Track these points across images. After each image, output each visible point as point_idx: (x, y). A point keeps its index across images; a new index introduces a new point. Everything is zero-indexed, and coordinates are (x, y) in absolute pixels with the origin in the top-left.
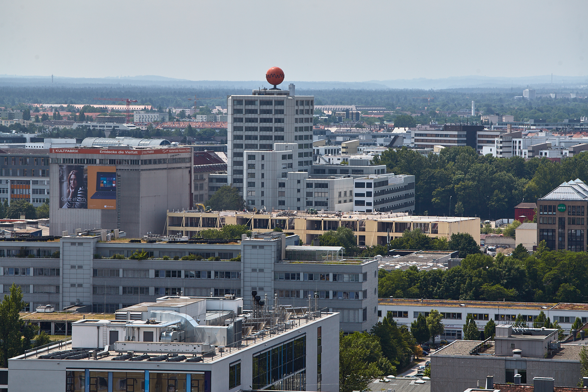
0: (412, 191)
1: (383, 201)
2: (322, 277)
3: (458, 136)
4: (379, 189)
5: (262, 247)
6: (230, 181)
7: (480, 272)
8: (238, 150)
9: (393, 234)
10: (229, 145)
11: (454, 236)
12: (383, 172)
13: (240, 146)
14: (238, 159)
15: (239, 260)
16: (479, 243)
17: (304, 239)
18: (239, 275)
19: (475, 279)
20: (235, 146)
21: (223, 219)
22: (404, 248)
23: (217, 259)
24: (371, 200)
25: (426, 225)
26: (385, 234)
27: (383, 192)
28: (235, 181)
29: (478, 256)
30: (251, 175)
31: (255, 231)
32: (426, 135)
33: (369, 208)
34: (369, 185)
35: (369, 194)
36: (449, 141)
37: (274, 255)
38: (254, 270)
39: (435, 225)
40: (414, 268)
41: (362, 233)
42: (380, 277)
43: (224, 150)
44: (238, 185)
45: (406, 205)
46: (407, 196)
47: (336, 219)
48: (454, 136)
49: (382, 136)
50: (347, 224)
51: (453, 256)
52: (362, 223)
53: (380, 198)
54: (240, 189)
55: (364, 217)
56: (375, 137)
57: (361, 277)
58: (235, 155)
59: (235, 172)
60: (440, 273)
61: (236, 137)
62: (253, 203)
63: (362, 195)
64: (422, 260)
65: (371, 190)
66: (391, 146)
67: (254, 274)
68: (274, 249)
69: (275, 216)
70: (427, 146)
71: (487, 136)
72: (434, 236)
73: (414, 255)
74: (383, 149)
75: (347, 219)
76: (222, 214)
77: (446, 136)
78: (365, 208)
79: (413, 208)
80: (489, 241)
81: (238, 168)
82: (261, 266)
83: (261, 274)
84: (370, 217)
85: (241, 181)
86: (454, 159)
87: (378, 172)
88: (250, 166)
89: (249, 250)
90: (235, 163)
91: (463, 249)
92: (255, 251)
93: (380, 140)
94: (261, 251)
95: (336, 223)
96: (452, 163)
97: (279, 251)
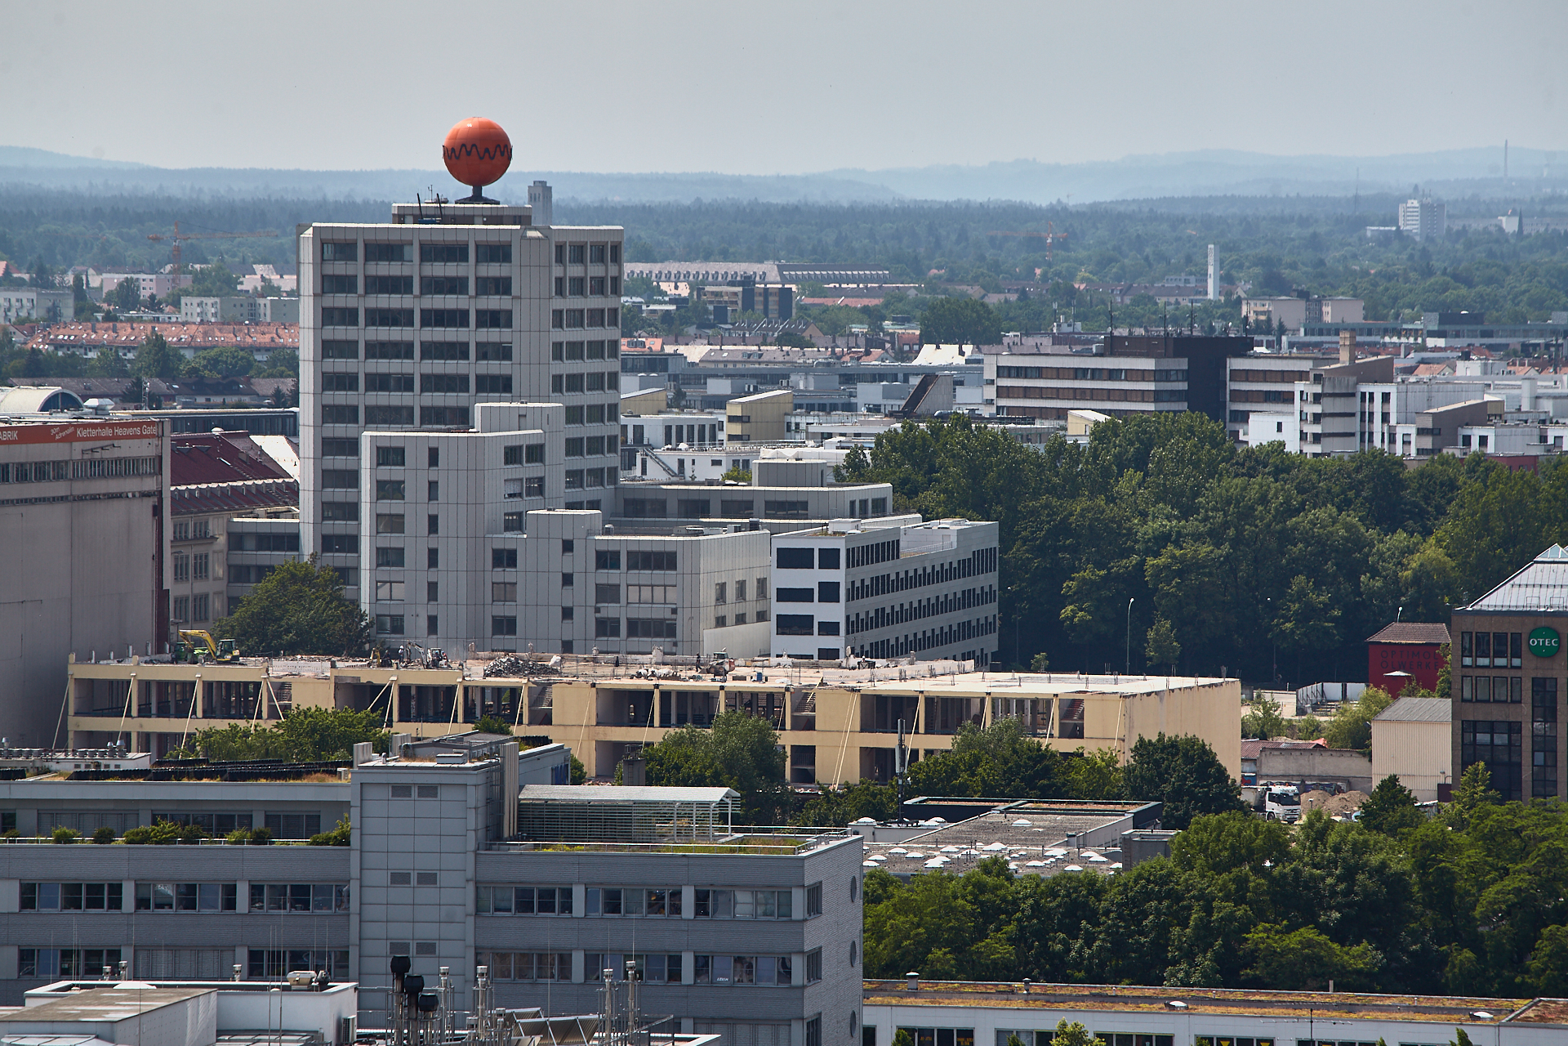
0: (989, 580)
1: (881, 618)
2: (656, 905)
3: (1158, 375)
4: (868, 572)
5: (429, 791)
6: (308, 544)
7: (1242, 882)
8: (341, 430)
9: (919, 742)
10: (306, 411)
11: (1143, 749)
12: (879, 507)
13: (346, 414)
14: (340, 462)
15: (344, 840)
16: (1235, 772)
17: (588, 759)
18: (343, 898)
19: (1223, 908)
20: (329, 414)
21: (282, 689)
22: (962, 791)
23: (260, 839)
24: (835, 612)
25: (1038, 707)
26: (888, 740)
27: (881, 585)
28: (328, 543)
29: (1233, 822)
30: (390, 523)
31: (404, 730)
32: (1039, 372)
33: (830, 642)
34: (829, 559)
35: (829, 592)
36: (1125, 395)
37: (474, 821)
38: (400, 878)
39: (1073, 707)
40: (996, 866)
41: (803, 738)
42: (872, 899)
43: (288, 428)
44: (340, 558)
45: (966, 631)
46: (969, 599)
47: (707, 683)
48: (1142, 375)
49: (876, 376)
50: (747, 702)
51: (1139, 821)
52: (803, 698)
53: (868, 605)
54: (348, 574)
55: (809, 677)
56: (849, 378)
57: (799, 899)
58: (329, 446)
59: (328, 510)
60: (1092, 886)
61: (330, 381)
62: (398, 625)
63: (804, 595)
64: (1027, 836)
65: (838, 576)
66: (907, 413)
67: (402, 893)
68: (475, 797)
69: (476, 672)
70: (1044, 413)
71: (1265, 375)
72: (1069, 746)
73: (995, 817)
74: (879, 425)
75: (749, 685)
76: (280, 668)
77: (1113, 374)
78: (812, 643)
79: (990, 643)
80: (1275, 765)
81: (339, 494)
82: (427, 863)
83: (426, 893)
84: (832, 676)
85: (351, 543)
86: (1140, 462)
87: (860, 509)
88: (387, 490)
89: (380, 806)
90: (328, 478)
91: (1177, 795)
92: (402, 806)
93: (867, 393)
94: (427, 806)
95: (708, 697)
96: (1132, 476)
97: (494, 805)
